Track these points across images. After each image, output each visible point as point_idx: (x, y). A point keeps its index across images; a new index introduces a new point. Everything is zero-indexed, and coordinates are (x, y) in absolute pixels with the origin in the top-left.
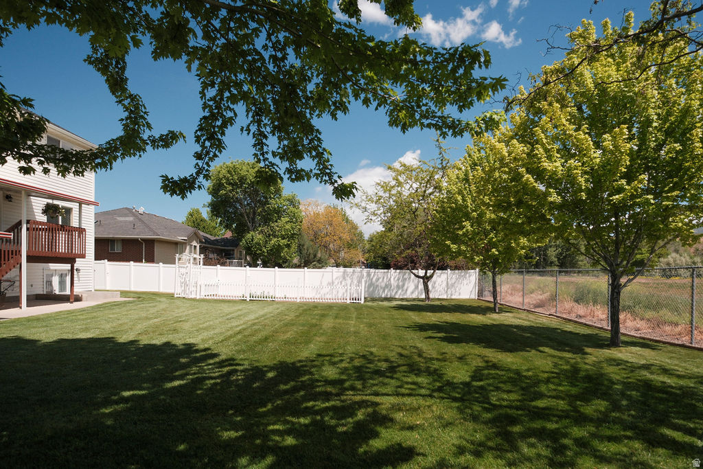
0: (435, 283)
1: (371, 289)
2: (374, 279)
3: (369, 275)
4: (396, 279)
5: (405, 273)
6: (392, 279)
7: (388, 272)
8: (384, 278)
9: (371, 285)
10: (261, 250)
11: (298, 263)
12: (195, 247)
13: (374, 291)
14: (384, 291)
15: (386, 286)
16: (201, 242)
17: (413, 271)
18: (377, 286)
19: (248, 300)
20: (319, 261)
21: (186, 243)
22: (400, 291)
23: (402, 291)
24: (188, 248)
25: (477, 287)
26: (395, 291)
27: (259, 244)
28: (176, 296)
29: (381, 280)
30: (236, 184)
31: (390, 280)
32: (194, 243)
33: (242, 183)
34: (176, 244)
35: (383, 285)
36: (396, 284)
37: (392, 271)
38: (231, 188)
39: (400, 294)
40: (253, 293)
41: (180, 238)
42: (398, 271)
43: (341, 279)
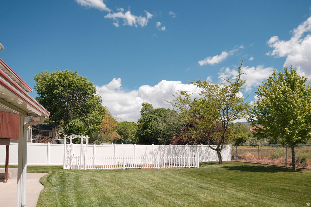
0: (210, 153)
2: (177, 151)
3: (174, 148)
4: (189, 150)
5: (194, 147)
7: (184, 147)
8: (182, 150)
17: (211, 146)
25: (231, 154)
28: (65, 168)
29: (181, 151)
30: (66, 86)
31: (186, 151)
33: (70, 86)
37: (187, 145)
38: (63, 89)
42: (190, 146)
43: (158, 151)
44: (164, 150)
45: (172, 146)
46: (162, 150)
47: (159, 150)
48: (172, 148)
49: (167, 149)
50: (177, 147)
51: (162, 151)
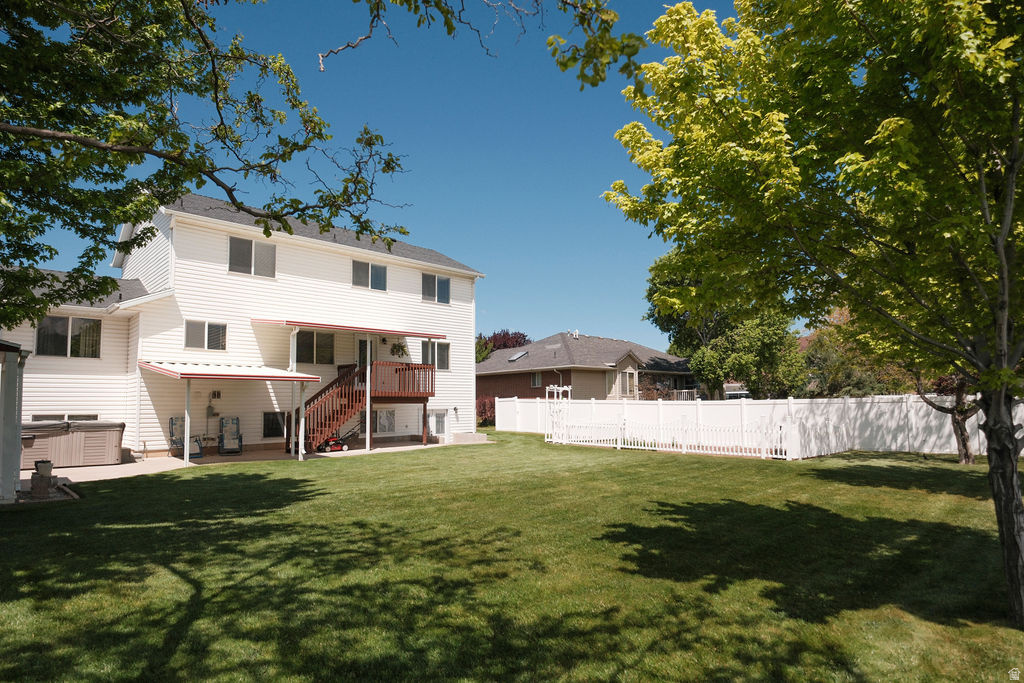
1: (868, 433)
2: (872, 415)
3: (860, 406)
6: (912, 414)
7: (900, 401)
8: (893, 412)
9: (866, 424)
10: (714, 373)
11: (817, 391)
12: (631, 375)
13: (872, 437)
14: (895, 438)
15: (900, 429)
16: (639, 367)
18: (880, 427)
19: (619, 448)
20: (859, 385)
21: (615, 371)
22: (933, 438)
23: (939, 438)
24: (619, 377)
26: (920, 439)
27: (710, 364)
28: (546, 439)
29: (887, 416)
31: (907, 416)
32: (630, 370)
34: (604, 372)
35: (893, 424)
36: (922, 424)
39: (935, 444)
40: (627, 437)
41: (608, 365)
43: (807, 413)
44: (827, 412)
45: (853, 400)
46: (819, 412)
47: (812, 411)
48: (853, 406)
49: (837, 410)
50: (872, 402)
51: (821, 415)
